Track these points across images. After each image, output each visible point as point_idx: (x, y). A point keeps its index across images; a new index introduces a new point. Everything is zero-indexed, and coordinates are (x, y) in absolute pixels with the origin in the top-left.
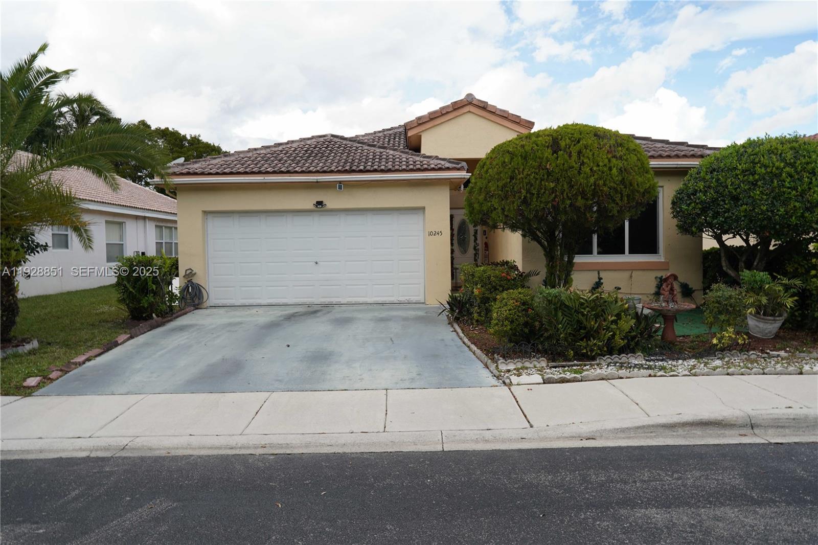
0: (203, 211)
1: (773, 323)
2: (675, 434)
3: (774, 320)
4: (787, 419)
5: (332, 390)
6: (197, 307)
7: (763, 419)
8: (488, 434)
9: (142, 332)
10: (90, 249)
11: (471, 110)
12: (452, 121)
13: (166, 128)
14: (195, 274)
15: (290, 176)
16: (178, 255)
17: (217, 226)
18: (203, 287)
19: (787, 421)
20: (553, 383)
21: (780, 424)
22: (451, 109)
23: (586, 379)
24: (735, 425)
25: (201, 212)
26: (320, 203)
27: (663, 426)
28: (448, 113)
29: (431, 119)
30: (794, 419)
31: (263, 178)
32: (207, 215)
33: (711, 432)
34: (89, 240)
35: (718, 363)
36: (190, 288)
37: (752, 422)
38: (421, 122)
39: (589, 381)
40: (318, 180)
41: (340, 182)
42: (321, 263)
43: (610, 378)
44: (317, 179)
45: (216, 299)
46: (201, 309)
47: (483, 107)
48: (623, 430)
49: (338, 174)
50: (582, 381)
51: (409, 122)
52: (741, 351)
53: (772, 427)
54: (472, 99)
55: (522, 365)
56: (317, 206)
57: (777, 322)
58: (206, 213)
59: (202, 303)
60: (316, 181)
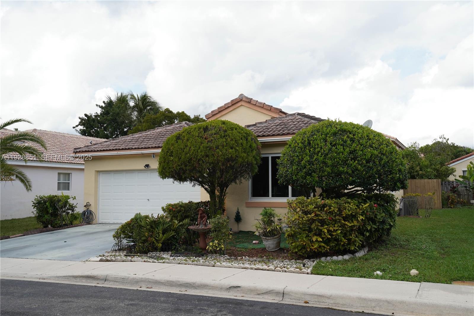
0: (96, 171)
4: (120, 278)
6: (89, 223)
7: (111, 277)
10: (30, 190)
11: (242, 104)
12: (233, 112)
14: (90, 205)
15: (130, 151)
17: (102, 178)
18: (94, 214)
20: (103, 261)
21: (116, 280)
22: (230, 105)
24: (99, 279)
26: (147, 166)
28: (229, 107)
29: (220, 112)
31: (117, 153)
32: (100, 173)
34: (30, 186)
36: (86, 213)
37: (107, 278)
38: (214, 114)
40: (143, 153)
41: (154, 154)
42: (151, 200)
44: (142, 152)
45: (102, 219)
46: (91, 224)
47: (249, 101)
49: (153, 149)
50: (115, 261)
51: (207, 115)
53: (113, 281)
54: (242, 97)
56: (145, 167)
58: (98, 172)
59: (92, 221)
60: (141, 153)
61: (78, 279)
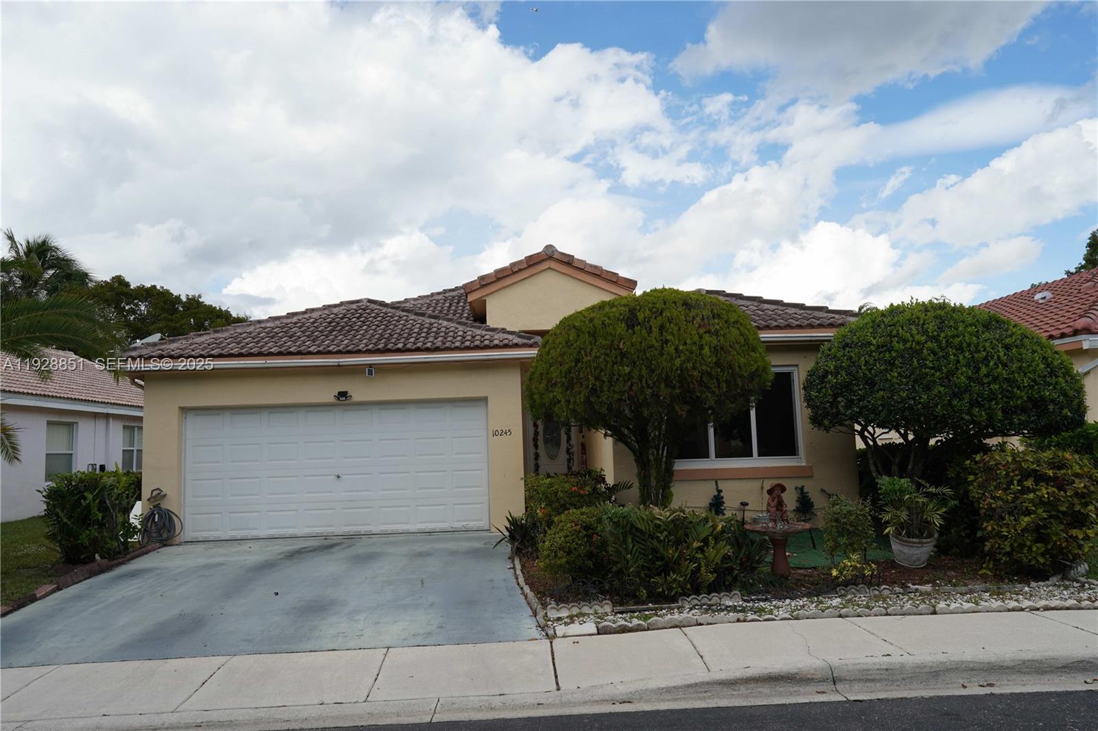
0: (180, 407)
1: (920, 547)
2: (735, 693)
3: (920, 543)
4: (878, 669)
5: (316, 651)
6: (165, 543)
7: (848, 671)
8: (497, 701)
9: (76, 580)
10: (16, 460)
11: (552, 267)
12: (528, 281)
13: (152, 286)
14: (165, 495)
15: (302, 359)
16: (141, 469)
17: (196, 428)
18: (176, 516)
19: (878, 672)
20: (610, 633)
21: (869, 677)
22: (525, 266)
23: (654, 627)
24: (812, 679)
25: (177, 409)
26: (343, 394)
27: (720, 683)
28: (520, 270)
29: (499, 279)
30: (887, 670)
31: (264, 362)
32: (186, 413)
33: (782, 689)
34: (14, 448)
35: (836, 601)
36: (157, 516)
37: (835, 675)
38: (485, 283)
39: (657, 629)
40: (340, 364)
41: (370, 366)
42: (345, 476)
43: (686, 624)
44: (339, 362)
45: (193, 532)
46: (171, 545)
47: (568, 262)
48: (669, 690)
49: (368, 355)
50: (648, 630)
51: (468, 283)
52: (870, 585)
53: (859, 680)
54: (553, 252)
55: (578, 611)
56: (339, 398)
57: (925, 545)
58: (184, 410)
59: (173, 536)
60: (337, 364)
61: (743, 690)
